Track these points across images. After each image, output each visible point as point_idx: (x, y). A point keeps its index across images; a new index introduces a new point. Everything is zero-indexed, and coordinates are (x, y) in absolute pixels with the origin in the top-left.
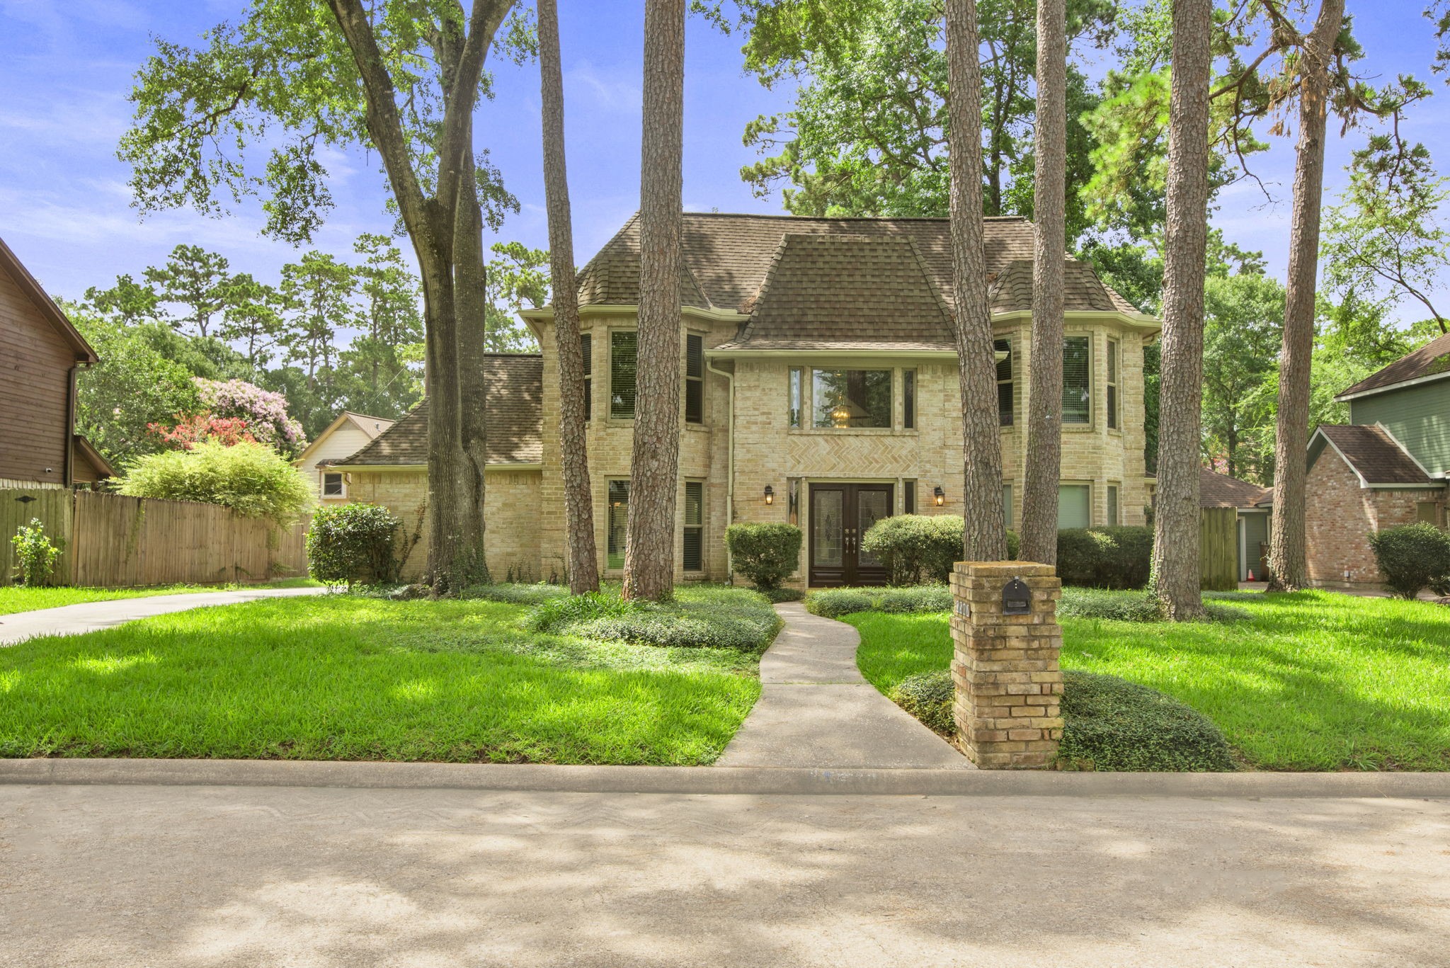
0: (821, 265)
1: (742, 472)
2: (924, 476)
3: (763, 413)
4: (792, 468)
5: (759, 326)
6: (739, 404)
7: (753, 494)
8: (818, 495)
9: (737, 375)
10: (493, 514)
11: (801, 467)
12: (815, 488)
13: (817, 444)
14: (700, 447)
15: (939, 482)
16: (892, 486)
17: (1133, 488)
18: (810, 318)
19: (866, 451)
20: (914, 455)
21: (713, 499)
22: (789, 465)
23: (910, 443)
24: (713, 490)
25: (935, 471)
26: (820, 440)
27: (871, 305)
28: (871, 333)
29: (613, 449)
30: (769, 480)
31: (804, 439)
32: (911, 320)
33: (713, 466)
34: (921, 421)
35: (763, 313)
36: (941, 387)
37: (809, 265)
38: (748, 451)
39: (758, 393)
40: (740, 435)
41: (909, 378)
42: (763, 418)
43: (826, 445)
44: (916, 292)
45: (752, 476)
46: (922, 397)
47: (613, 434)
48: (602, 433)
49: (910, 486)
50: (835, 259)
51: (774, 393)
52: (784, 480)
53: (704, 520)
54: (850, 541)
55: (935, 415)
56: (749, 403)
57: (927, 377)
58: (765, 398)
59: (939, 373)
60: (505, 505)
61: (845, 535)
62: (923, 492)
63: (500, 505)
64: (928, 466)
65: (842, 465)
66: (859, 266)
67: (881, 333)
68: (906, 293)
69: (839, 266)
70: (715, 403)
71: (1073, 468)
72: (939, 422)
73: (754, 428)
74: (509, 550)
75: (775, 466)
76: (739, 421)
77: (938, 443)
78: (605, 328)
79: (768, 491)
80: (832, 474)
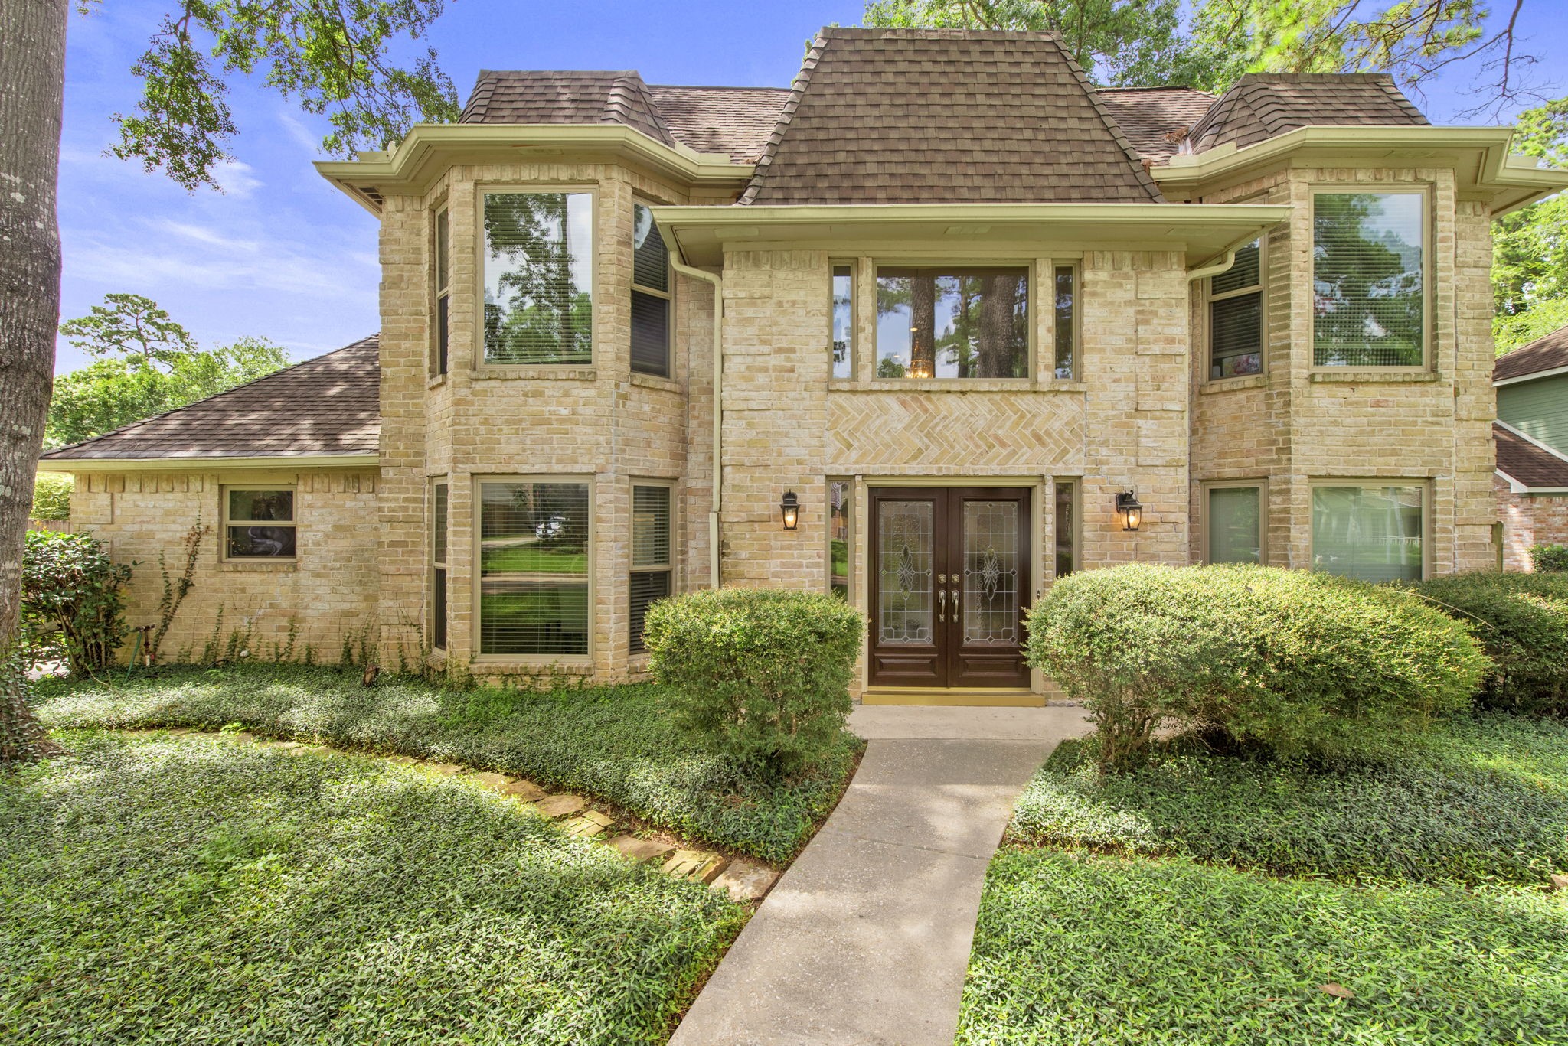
0: (891, 78)
1: (739, 466)
2: (1096, 471)
3: (779, 351)
4: (836, 457)
5: (769, 183)
6: (731, 332)
7: (759, 509)
8: (887, 510)
9: (728, 273)
10: (317, 544)
11: (854, 455)
12: (880, 496)
13: (884, 410)
14: (663, 419)
15: (1125, 484)
16: (1029, 490)
17: (1474, 494)
18: (871, 168)
19: (981, 423)
20: (1079, 432)
21: (691, 517)
22: (830, 451)
23: (1069, 407)
24: (691, 500)
25: (1118, 462)
26: (891, 402)
27: (987, 145)
28: (991, 194)
29: (485, 422)
30: (791, 480)
31: (860, 400)
32: (1065, 170)
33: (691, 457)
34: (1091, 363)
35: (779, 160)
36: (1130, 296)
37: (868, 78)
38: (750, 425)
39: (768, 311)
40: (731, 392)
41: (1065, 280)
42: (779, 360)
43: (902, 411)
44: (1073, 123)
45: (758, 473)
46: (1092, 316)
47: (484, 393)
48: (464, 392)
49: (1066, 488)
50: (915, 68)
51: (801, 311)
52: (820, 481)
53: (675, 557)
54: (948, 597)
55: (1118, 351)
56: (751, 331)
57: (1103, 275)
58: (783, 320)
59: (1127, 269)
60: (338, 528)
61: (937, 586)
62: (1094, 503)
63: (329, 528)
64: (1104, 452)
65: (934, 452)
66: (961, 78)
67: (1009, 193)
68: (1053, 123)
69: (925, 79)
70: (693, 340)
71: (1394, 453)
72: (1125, 365)
73: (761, 379)
74: (346, 606)
75: (801, 452)
76: (734, 366)
77: (1126, 407)
78: (469, 186)
79: (790, 501)
80: (913, 469)
